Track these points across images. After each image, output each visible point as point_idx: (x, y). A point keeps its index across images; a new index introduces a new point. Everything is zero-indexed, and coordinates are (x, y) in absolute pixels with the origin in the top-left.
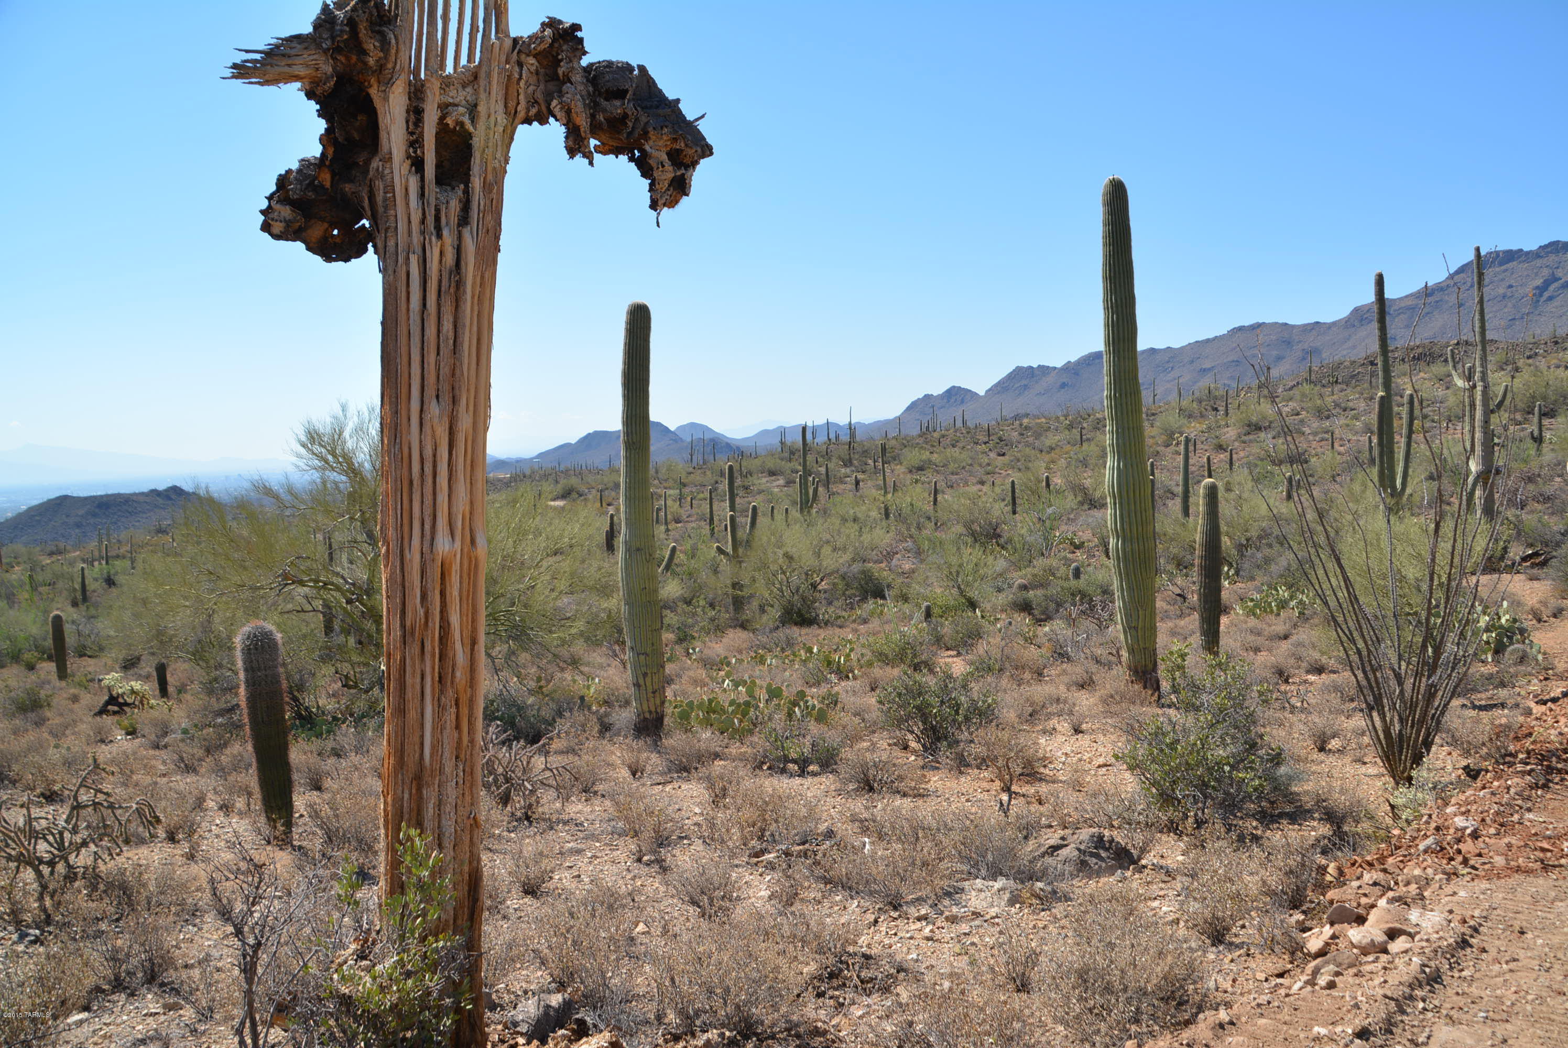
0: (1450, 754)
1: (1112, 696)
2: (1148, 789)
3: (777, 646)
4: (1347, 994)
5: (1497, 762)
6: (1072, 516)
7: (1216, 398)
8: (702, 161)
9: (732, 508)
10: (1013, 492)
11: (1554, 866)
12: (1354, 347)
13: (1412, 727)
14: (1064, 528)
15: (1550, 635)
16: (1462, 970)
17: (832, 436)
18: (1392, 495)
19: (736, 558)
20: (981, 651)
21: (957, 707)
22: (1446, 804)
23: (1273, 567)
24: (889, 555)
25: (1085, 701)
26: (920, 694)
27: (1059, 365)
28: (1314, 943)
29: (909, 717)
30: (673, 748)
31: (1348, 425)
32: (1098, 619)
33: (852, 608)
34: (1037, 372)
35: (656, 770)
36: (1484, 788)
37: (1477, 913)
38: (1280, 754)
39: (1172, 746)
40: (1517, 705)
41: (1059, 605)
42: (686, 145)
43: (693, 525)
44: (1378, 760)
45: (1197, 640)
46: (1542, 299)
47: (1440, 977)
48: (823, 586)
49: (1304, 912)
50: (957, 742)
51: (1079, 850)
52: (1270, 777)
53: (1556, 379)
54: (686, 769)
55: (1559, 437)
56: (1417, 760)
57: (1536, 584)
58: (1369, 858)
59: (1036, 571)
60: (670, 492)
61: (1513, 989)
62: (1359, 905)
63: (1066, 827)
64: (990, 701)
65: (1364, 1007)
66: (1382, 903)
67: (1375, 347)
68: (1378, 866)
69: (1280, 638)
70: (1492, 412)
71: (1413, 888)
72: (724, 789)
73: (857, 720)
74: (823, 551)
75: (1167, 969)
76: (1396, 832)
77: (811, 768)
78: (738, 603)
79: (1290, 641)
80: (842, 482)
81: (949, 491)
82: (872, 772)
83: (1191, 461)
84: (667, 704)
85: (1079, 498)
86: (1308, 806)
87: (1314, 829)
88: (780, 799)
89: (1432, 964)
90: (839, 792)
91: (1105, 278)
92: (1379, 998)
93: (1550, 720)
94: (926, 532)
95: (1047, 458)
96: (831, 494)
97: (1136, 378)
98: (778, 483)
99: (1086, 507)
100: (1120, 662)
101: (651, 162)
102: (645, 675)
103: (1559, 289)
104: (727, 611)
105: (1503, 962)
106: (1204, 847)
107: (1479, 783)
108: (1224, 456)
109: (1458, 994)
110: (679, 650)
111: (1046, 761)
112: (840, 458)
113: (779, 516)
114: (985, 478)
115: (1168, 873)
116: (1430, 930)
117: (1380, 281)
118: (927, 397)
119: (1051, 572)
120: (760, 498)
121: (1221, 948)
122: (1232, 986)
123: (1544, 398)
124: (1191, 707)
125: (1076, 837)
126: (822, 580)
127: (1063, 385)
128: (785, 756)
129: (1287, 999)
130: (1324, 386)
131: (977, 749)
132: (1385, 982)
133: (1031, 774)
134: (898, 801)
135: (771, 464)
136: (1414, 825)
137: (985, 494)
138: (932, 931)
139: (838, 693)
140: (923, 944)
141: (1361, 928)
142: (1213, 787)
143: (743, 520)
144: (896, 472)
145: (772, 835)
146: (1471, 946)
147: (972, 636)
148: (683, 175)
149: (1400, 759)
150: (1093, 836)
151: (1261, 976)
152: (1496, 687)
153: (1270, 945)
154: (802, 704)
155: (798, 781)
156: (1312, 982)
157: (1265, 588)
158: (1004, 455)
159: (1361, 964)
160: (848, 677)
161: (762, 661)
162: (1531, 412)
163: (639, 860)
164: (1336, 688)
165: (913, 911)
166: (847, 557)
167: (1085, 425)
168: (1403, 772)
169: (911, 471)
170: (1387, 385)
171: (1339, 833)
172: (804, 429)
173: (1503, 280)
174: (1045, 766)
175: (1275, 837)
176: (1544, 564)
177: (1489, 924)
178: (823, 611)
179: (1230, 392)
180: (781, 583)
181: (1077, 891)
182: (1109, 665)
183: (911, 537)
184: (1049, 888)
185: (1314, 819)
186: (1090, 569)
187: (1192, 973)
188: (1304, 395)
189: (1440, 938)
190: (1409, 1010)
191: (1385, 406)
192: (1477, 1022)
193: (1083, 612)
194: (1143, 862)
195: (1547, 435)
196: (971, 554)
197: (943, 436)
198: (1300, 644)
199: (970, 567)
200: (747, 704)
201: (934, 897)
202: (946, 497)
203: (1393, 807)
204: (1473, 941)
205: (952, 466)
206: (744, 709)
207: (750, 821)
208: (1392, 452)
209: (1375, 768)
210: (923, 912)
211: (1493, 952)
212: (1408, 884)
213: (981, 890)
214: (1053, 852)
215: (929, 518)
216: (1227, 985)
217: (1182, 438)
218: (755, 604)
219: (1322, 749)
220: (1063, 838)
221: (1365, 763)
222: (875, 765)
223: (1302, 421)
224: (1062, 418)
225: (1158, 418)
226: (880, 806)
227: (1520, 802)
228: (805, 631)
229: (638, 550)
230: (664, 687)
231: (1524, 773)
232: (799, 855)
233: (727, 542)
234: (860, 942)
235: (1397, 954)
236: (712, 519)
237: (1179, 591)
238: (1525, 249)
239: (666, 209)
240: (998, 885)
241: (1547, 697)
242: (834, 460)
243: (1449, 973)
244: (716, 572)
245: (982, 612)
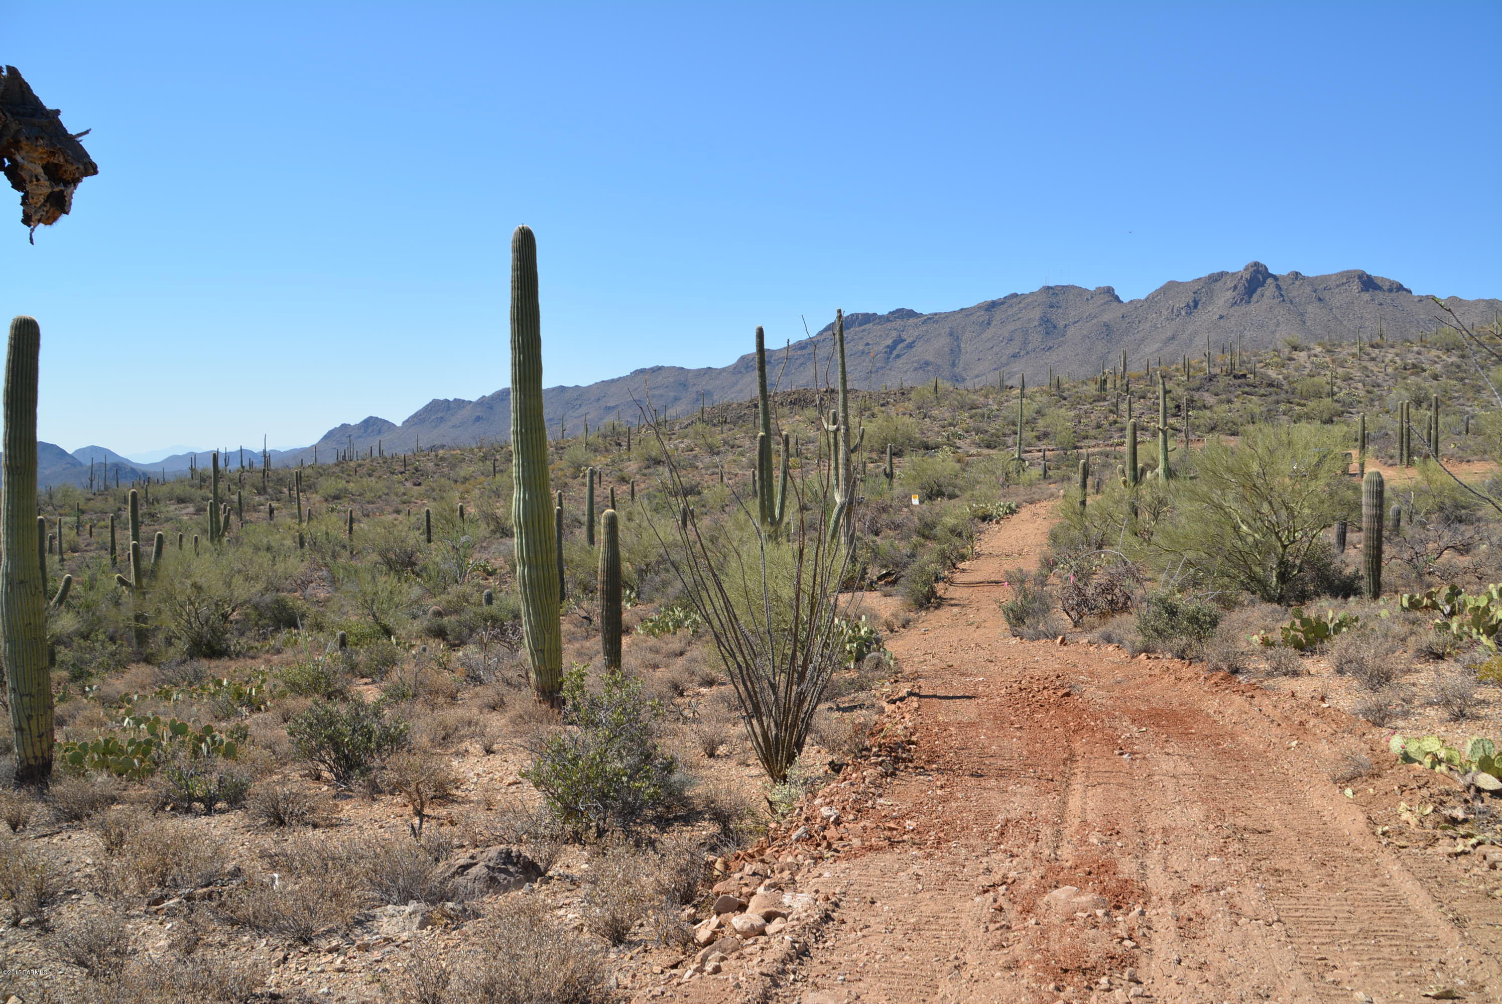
0: (819, 752)
1: (521, 716)
2: (553, 803)
3: (184, 680)
4: (730, 976)
5: (856, 757)
6: (484, 544)
7: (619, 434)
8: (85, 179)
9: (136, 536)
10: (428, 521)
11: (898, 842)
12: (741, 391)
13: (786, 730)
14: (477, 555)
15: (900, 643)
16: (826, 942)
17: (246, 463)
18: (772, 524)
19: (139, 589)
20: (396, 679)
21: (369, 735)
22: (815, 797)
23: (670, 590)
24: (304, 584)
25: (496, 722)
26: (331, 723)
27: (474, 399)
28: (703, 933)
29: (321, 747)
30: (63, 795)
31: (735, 461)
32: (509, 643)
33: (265, 639)
34: (452, 406)
35: (43, 821)
36: (845, 780)
37: (837, 891)
38: (671, 763)
39: (575, 760)
40: (873, 706)
41: (472, 630)
42: (66, 161)
43: (92, 554)
44: (760, 763)
45: (600, 660)
46: (893, 356)
47: (807, 950)
48: (235, 616)
49: (695, 906)
50: (370, 769)
51: (488, 867)
52: (664, 784)
53: (903, 424)
54: (78, 817)
55: (906, 474)
56: (791, 759)
57: (889, 599)
58: (750, 851)
59: (450, 598)
60: (65, 519)
61: (865, 952)
62: (741, 894)
63: (477, 846)
64: (402, 727)
65: (744, 985)
66: (761, 890)
67: (757, 392)
68: (758, 858)
69: (676, 655)
70: (852, 451)
71: (786, 874)
72: (121, 834)
73: (267, 752)
74: (234, 581)
75: (569, 973)
76: (773, 825)
77: (219, 805)
78: (142, 637)
79: (685, 657)
80: (255, 511)
81: (365, 520)
82: (282, 806)
83: (596, 492)
84: (56, 748)
85: (492, 527)
86: (700, 808)
87: (704, 829)
88: (184, 841)
89: (801, 939)
90: (248, 827)
91: (513, 320)
92: (757, 976)
93: (898, 717)
94: (341, 561)
95: (461, 488)
96: (244, 523)
97: (540, 415)
98: (187, 511)
99: (498, 535)
100: (529, 684)
101: (23, 174)
102: (29, 718)
103: (904, 348)
104: (130, 645)
105: (858, 930)
106: (605, 854)
107: (841, 777)
108: (626, 488)
109: (822, 963)
110: (74, 689)
111: (457, 783)
112: (253, 485)
113: (188, 545)
114: (401, 507)
115: (573, 882)
116: (800, 910)
117: (760, 334)
118: (344, 426)
119: (465, 598)
120: (168, 526)
121: (621, 948)
122: (632, 982)
123: (894, 440)
124: (591, 724)
125: (485, 854)
126: (233, 610)
127: (478, 419)
128: (190, 795)
129: (679, 988)
130: (715, 425)
131: (391, 776)
132: (762, 961)
133: (443, 796)
134: (310, 833)
135: (179, 491)
136: (788, 818)
137: (401, 522)
138: (343, 962)
139: (247, 727)
140: (334, 976)
141: (743, 915)
142: (613, 798)
143: (148, 549)
144: (312, 501)
145: (174, 880)
146: (833, 920)
147: (387, 663)
148: (62, 192)
149: (777, 760)
150: (501, 853)
151: (657, 969)
152: (857, 691)
153: (665, 941)
154: (208, 739)
155: (204, 820)
156: (700, 970)
157: (663, 609)
158: (419, 484)
159: (742, 947)
160: (259, 709)
161: (168, 697)
162: (884, 452)
163: (16, 924)
164: (724, 699)
165: (324, 944)
166: (259, 586)
167: (498, 457)
168: (779, 772)
169: (326, 500)
170: (766, 426)
171: (726, 831)
172: (215, 457)
173: (862, 338)
174: (457, 788)
175: (668, 840)
176: (894, 582)
177: (847, 898)
178: (234, 642)
179: (633, 429)
180: (188, 615)
181: (489, 907)
182: (518, 687)
183: (326, 565)
184: (460, 907)
185: (705, 820)
186: (502, 594)
187: (594, 974)
188: (697, 433)
189: (808, 916)
190: (782, 983)
191: (765, 443)
192: (837, 985)
193: (496, 637)
194: (550, 873)
195: (897, 472)
196: (386, 582)
197: (360, 466)
198: (695, 660)
199: (385, 594)
200: (149, 743)
201: (344, 927)
202: (362, 526)
203: (771, 803)
204: (835, 915)
205: (369, 495)
206: (144, 748)
207: (149, 867)
208: (771, 486)
209: (757, 769)
210: (334, 943)
211: (850, 922)
212: (782, 871)
213: (392, 916)
214: (463, 872)
215: (344, 547)
216: (627, 982)
217: (588, 472)
218: (161, 636)
219: (711, 755)
220: (472, 857)
221: (748, 766)
222: (286, 798)
223: (695, 456)
224: (476, 450)
225: (566, 451)
226: (291, 839)
227: (873, 790)
228: (214, 663)
229: (22, 582)
230: (52, 730)
231: (876, 764)
232: (203, 898)
233: (129, 573)
234: (268, 982)
235: (773, 934)
236: (113, 548)
237: (585, 614)
238: (879, 313)
239: (41, 225)
240: (409, 909)
241: (896, 697)
242: (247, 487)
243: (815, 946)
244: (117, 604)
245: (397, 638)
